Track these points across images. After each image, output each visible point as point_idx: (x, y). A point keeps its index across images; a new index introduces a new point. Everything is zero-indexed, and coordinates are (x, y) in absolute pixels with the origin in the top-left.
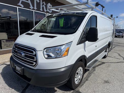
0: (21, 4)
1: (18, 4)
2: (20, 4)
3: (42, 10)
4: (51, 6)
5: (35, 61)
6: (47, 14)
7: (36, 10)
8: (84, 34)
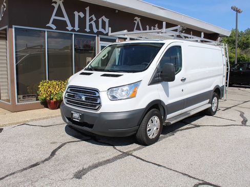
0: (52, 23)
1: (47, 25)
2: (50, 25)
3: (89, 30)
4: (107, 20)
5: (98, 104)
6: (98, 36)
7: (78, 31)
8: (158, 72)
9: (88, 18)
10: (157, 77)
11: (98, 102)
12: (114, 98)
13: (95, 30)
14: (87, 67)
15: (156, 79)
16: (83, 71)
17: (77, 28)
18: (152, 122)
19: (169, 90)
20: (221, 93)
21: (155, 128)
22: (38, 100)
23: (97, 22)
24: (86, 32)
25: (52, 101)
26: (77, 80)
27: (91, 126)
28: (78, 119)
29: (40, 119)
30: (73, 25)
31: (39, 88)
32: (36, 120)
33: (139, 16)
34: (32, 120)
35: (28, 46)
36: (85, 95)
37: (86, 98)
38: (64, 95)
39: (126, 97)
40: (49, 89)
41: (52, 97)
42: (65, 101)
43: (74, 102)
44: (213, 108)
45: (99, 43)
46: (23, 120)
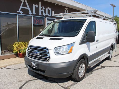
0: (21, 11)
2: (19, 11)
3: (41, 15)
4: (50, 9)
5: (48, 57)
6: (46, 18)
7: (35, 15)
8: (84, 36)
9: (40, 8)
10: (84, 40)
11: (48, 56)
12: (58, 54)
13: (44, 15)
14: (40, 34)
15: (83, 41)
16: (38, 36)
17: (34, 13)
18: (81, 68)
19: (90, 47)
20: (114, 47)
21: (83, 71)
22: (13, 53)
23: (45, 10)
24: (39, 15)
25: (20, 53)
26: (34, 42)
27: (44, 71)
28: (35, 67)
29: (14, 64)
30: (32, 12)
31: (14, 46)
32: (11, 65)
33: (67, 8)
34: (9, 65)
35: (8, 24)
36: (39, 52)
37: (40, 54)
38: (27, 51)
39: (66, 53)
40: (19, 47)
41: (20, 51)
42: (27, 55)
43: (32, 56)
44: (110, 56)
45: (46, 21)
46: (4, 65)
